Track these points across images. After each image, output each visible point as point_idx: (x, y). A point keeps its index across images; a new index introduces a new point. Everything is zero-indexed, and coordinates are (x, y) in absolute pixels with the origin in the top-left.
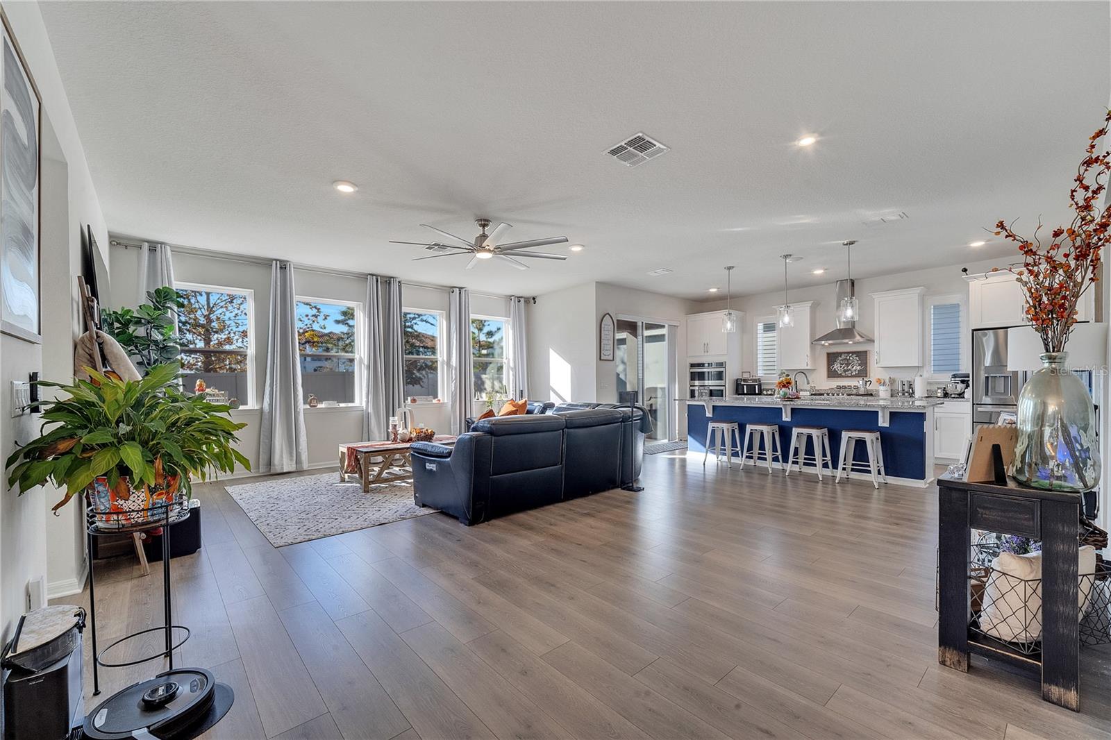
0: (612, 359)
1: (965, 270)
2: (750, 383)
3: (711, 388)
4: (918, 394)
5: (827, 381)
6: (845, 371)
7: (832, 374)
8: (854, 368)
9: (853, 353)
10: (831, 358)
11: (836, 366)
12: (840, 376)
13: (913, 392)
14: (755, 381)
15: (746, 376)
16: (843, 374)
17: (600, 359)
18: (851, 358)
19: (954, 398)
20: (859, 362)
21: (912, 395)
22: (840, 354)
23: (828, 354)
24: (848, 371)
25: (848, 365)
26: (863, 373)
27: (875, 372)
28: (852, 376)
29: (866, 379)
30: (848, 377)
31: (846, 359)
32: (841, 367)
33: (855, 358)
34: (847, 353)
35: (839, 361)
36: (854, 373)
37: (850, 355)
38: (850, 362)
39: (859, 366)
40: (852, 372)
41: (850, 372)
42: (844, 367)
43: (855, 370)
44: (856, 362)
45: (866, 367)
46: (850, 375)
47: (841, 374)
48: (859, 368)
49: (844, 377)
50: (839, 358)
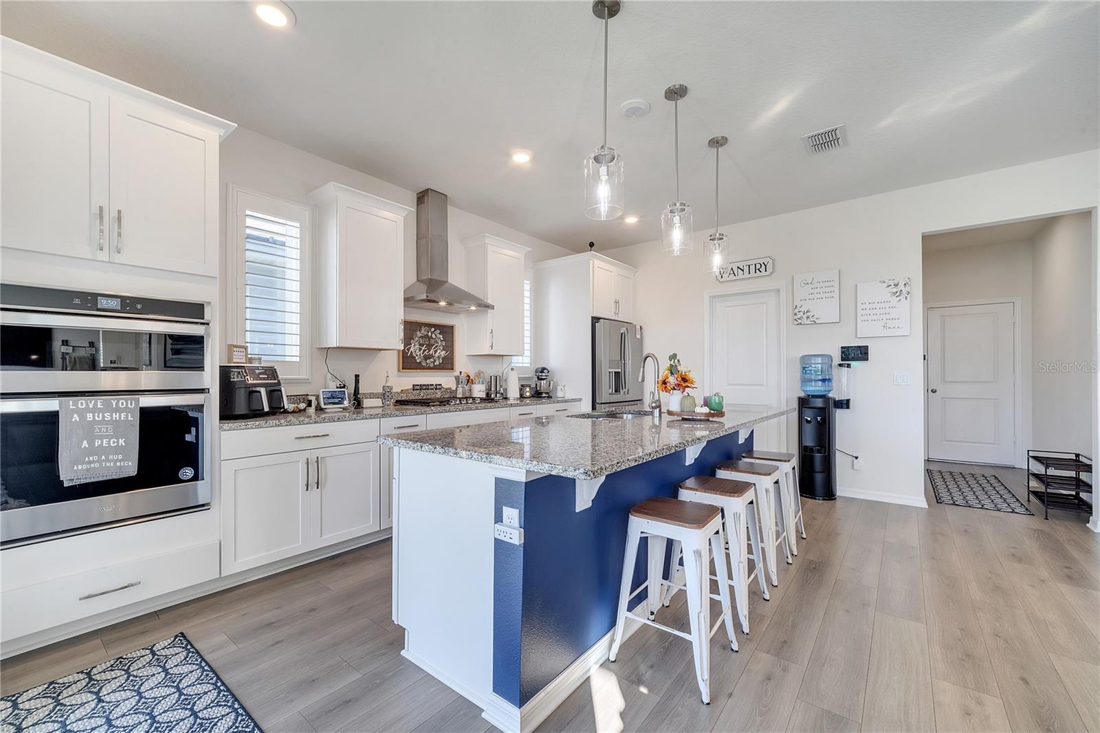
1: (591, 246)
5: (400, 375)
6: (426, 358)
7: (408, 362)
8: (437, 354)
9: (437, 326)
11: (414, 348)
12: (420, 367)
13: (506, 391)
15: (239, 357)
16: (424, 364)
18: (434, 336)
20: (444, 344)
21: (504, 396)
22: (420, 326)
23: (404, 323)
24: (430, 357)
25: (429, 346)
26: (447, 364)
27: (462, 364)
28: (435, 368)
30: (430, 368)
31: (426, 336)
32: (420, 351)
33: (438, 335)
34: (430, 325)
35: (417, 339)
36: (437, 363)
37: (433, 329)
38: (432, 341)
39: (443, 350)
40: (435, 361)
41: (432, 360)
42: (424, 351)
43: (439, 357)
44: (440, 343)
45: (452, 352)
46: (432, 365)
47: (420, 362)
48: (443, 353)
49: (423, 368)
50: (419, 334)
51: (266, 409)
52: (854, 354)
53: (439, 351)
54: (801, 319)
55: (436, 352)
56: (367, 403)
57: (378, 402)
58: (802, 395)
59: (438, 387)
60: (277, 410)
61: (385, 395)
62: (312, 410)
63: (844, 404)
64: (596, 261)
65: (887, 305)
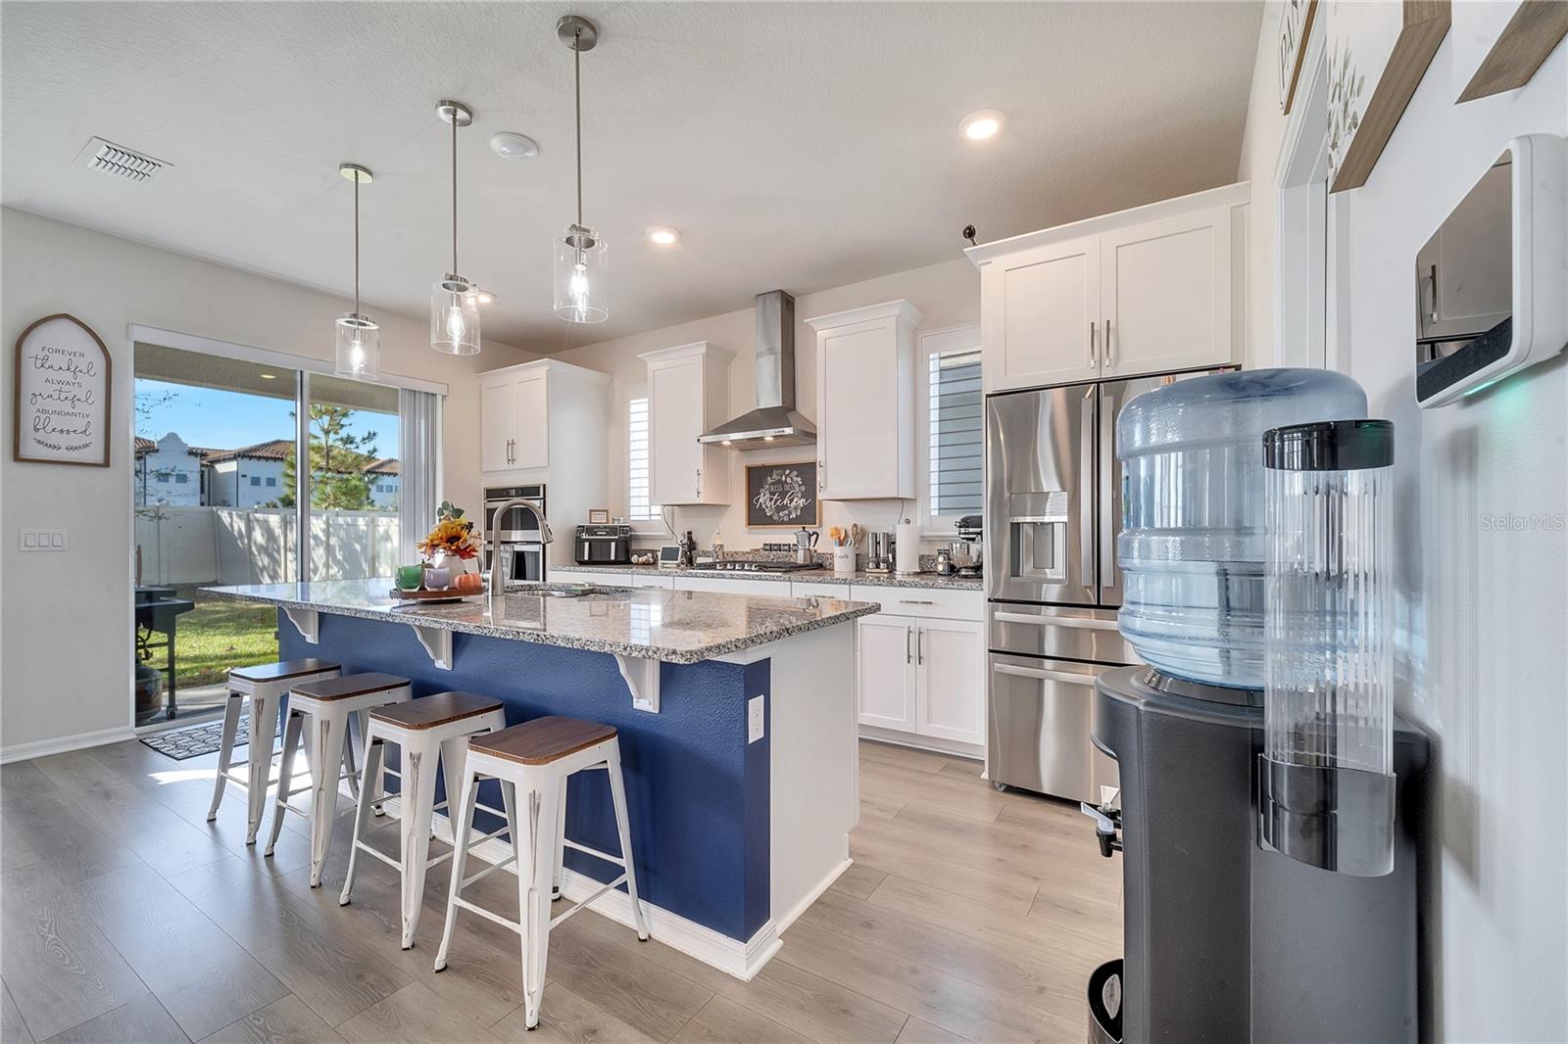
0: (99, 458)
1: (971, 232)
2: (602, 536)
3: (517, 548)
4: (901, 567)
5: (749, 533)
6: (779, 509)
7: (756, 517)
8: (793, 503)
9: (792, 467)
10: (756, 477)
11: (763, 499)
12: (770, 521)
14: (613, 530)
15: (599, 519)
16: (775, 518)
17: (17, 457)
18: (789, 480)
19: (966, 577)
20: (803, 488)
21: (892, 568)
22: (770, 470)
23: (749, 470)
24: (784, 507)
25: (783, 495)
26: (808, 515)
27: (827, 513)
28: (789, 522)
29: (810, 529)
30: (783, 523)
31: (779, 482)
32: (771, 501)
33: (795, 479)
34: (782, 467)
35: (767, 486)
36: (793, 515)
37: (788, 472)
38: (787, 487)
39: (802, 497)
40: (790, 513)
41: (786, 512)
42: (777, 500)
43: (796, 508)
44: (797, 489)
45: (814, 499)
46: (786, 519)
47: (771, 516)
48: (802, 502)
49: (775, 523)
50: (769, 480)
53: (795, 500)
55: (791, 501)
59: (793, 548)
61: (717, 552)
64: (1001, 260)
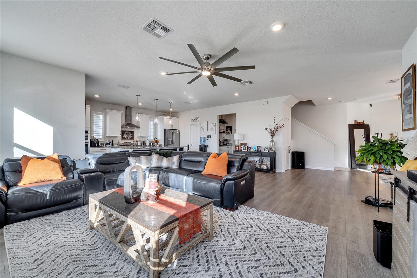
1: (164, 114)
4: (148, 144)
5: (122, 140)
6: (127, 137)
7: (123, 138)
9: (130, 131)
10: (123, 132)
11: (125, 135)
12: (126, 139)
13: (146, 144)
15: (93, 138)
16: (127, 138)
21: (146, 145)
22: (126, 131)
25: (128, 135)
26: (132, 138)
27: (135, 138)
28: (129, 139)
29: (133, 140)
30: (128, 139)
31: (127, 133)
34: (128, 131)
36: (130, 138)
38: (129, 134)
44: (131, 134)
45: (133, 136)
48: (131, 136)
49: (127, 139)
50: (126, 133)
51: (96, 145)
52: (209, 137)
54: (202, 130)
56: (114, 145)
57: (117, 145)
58: (200, 145)
59: (130, 143)
60: (98, 146)
61: (118, 144)
62: (104, 146)
63: (207, 146)
64: (165, 117)
65: (213, 128)
